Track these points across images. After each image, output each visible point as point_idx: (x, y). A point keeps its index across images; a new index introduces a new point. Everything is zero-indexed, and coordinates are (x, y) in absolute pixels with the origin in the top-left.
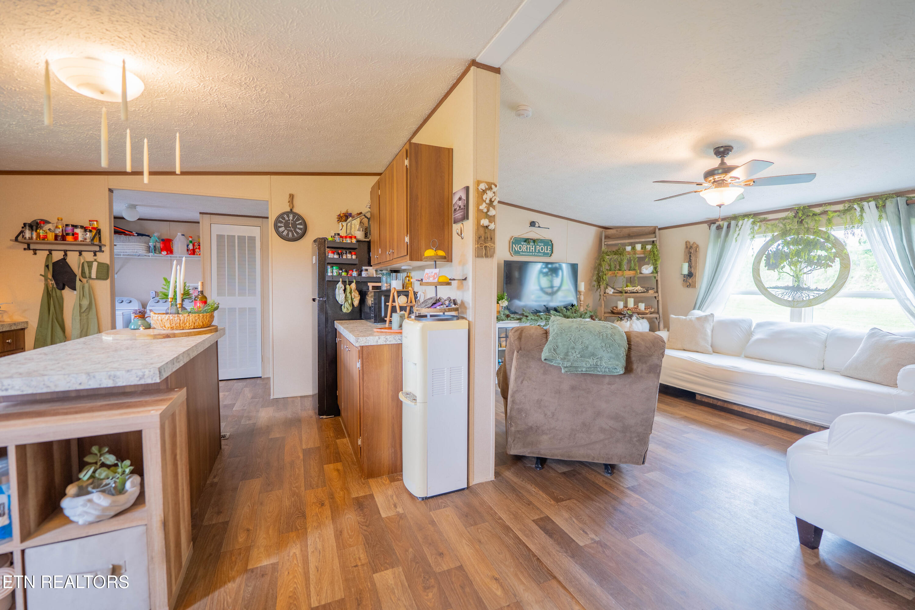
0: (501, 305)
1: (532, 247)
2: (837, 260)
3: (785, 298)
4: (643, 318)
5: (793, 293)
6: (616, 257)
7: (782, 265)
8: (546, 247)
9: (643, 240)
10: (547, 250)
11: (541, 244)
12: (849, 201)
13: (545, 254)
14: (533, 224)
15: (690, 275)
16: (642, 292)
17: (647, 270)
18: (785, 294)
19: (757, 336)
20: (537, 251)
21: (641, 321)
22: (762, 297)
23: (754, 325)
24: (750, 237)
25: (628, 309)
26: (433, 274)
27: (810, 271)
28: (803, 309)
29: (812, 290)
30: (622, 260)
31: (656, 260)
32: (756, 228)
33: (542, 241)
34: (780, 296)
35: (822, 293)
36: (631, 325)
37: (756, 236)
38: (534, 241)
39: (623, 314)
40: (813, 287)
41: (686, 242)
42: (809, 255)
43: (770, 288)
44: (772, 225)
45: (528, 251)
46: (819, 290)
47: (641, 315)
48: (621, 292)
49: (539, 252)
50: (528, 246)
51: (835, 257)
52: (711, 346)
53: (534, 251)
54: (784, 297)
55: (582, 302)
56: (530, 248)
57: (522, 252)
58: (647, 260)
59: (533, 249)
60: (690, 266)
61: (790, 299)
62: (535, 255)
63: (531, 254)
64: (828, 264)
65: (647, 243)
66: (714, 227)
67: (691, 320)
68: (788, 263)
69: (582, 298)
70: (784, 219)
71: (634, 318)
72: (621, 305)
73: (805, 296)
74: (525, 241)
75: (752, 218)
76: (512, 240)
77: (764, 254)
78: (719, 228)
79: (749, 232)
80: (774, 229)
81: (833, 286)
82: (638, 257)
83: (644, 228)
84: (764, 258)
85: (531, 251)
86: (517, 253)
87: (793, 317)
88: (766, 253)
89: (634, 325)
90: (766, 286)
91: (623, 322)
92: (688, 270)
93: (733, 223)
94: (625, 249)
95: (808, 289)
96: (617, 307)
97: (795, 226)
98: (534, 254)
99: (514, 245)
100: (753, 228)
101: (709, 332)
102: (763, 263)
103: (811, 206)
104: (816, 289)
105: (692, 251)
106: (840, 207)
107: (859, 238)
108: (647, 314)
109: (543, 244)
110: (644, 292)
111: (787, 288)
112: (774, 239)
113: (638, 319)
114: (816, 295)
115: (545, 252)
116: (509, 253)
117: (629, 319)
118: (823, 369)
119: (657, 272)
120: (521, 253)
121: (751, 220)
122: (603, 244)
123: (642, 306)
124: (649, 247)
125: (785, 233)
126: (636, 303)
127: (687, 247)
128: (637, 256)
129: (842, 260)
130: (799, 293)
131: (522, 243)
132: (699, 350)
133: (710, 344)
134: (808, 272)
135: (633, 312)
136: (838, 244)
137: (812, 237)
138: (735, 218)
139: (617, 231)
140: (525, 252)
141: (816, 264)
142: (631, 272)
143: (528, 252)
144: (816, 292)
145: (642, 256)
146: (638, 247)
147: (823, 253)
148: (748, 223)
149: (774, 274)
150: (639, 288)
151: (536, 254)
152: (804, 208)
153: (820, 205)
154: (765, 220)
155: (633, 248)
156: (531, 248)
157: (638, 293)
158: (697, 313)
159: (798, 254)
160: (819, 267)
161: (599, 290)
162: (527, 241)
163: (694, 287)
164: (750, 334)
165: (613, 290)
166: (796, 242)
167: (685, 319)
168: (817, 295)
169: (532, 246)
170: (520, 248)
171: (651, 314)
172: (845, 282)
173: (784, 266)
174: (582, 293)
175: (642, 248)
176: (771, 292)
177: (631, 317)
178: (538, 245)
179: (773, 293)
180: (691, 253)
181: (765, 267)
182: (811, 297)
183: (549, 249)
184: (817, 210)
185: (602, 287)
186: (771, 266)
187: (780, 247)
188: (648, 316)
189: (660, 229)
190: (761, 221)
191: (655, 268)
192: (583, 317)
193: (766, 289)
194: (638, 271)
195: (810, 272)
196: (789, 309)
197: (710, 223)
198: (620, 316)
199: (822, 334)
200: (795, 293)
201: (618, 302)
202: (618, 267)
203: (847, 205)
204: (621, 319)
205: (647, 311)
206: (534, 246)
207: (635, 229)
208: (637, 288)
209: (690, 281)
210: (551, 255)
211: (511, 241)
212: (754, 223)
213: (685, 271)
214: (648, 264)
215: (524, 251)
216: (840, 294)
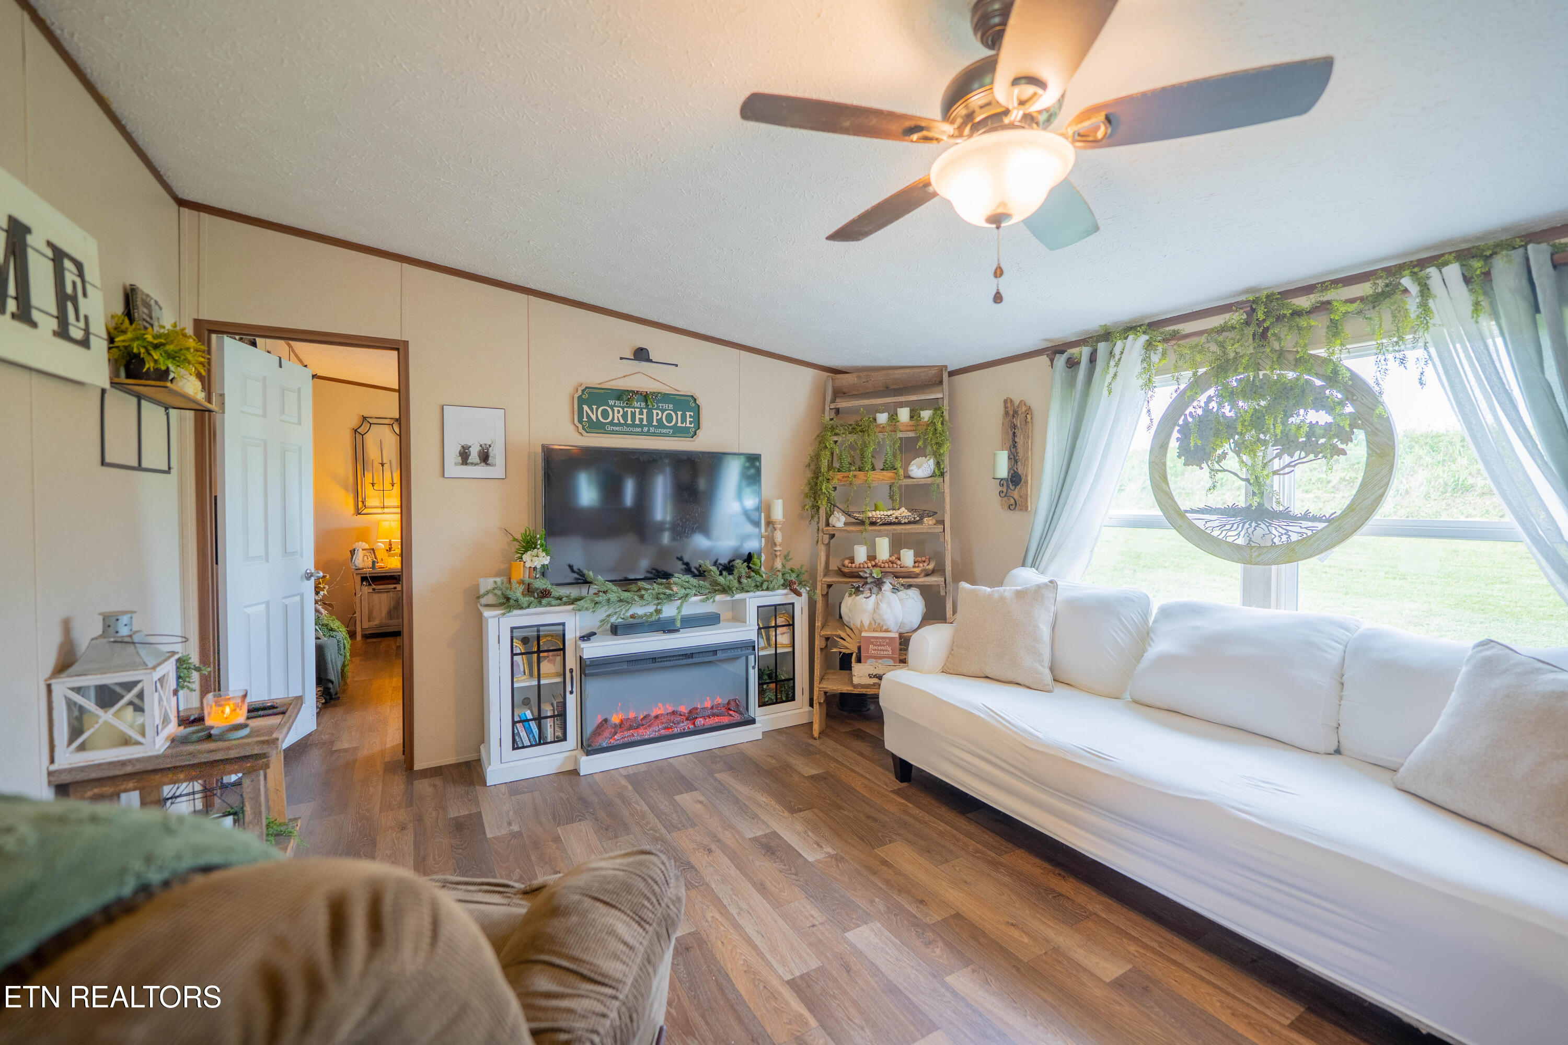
0: (528, 565)
1: (641, 413)
2: (1360, 435)
3: (1230, 539)
4: (909, 586)
5: (1247, 525)
6: (852, 438)
7: (1219, 452)
8: (679, 413)
9: (914, 398)
10: (684, 420)
11: (665, 406)
12: (1388, 271)
13: (678, 432)
14: (641, 354)
15: (1015, 479)
16: (910, 523)
17: (921, 469)
18: (1228, 527)
19: (1161, 646)
20: (655, 423)
21: (903, 594)
22: (1175, 534)
23: (1155, 611)
24: (1141, 382)
25: (875, 566)
27: (1288, 465)
28: (1274, 567)
29: (1296, 518)
30: (865, 445)
31: (939, 445)
32: (1155, 358)
33: (666, 398)
34: (1216, 533)
35: (1321, 525)
36: (877, 605)
37: (1157, 379)
38: (645, 397)
39: (861, 577)
40: (1297, 510)
41: (1005, 401)
42: (1284, 424)
43: (1193, 511)
44: (1192, 348)
45: (629, 422)
46: (1315, 519)
47: (903, 578)
48: (862, 523)
49: (660, 424)
50: (629, 410)
51: (1353, 426)
52: (1052, 669)
53: (645, 422)
54: (1226, 536)
55: (778, 548)
56: (633, 414)
57: (612, 423)
58: (920, 443)
59: (644, 417)
60: (1014, 459)
61: (1241, 541)
62: (648, 434)
63: (639, 430)
64: (1334, 447)
65: (926, 404)
66: (1061, 360)
67: (1002, 599)
68: (1232, 446)
69: (778, 537)
70: (1222, 330)
71: (887, 587)
72: (861, 554)
73: (1277, 534)
74: (619, 398)
75: (1144, 333)
76: (580, 393)
77: (1176, 424)
78: (1072, 364)
79: (1139, 368)
80: (1198, 358)
81: (1351, 508)
82: (901, 439)
83: (915, 370)
84: (1176, 434)
85: (637, 422)
86: (594, 427)
87: (1249, 588)
88: (1181, 422)
89: (883, 606)
90: (1183, 508)
91: (860, 598)
92: (1010, 469)
93: (1102, 347)
94: (875, 419)
95: (1286, 516)
96: (852, 561)
97: (1249, 347)
98: (646, 429)
99: (585, 407)
100: (1146, 359)
101: (1045, 630)
102: (1174, 445)
103: (1289, 292)
104: (1306, 517)
105: (1018, 422)
106: (1365, 289)
107: (1420, 370)
108: (916, 576)
109: (671, 406)
110: (915, 522)
111: (1231, 512)
112: (1197, 385)
113: (895, 590)
114: (1304, 531)
115: (679, 424)
116: (572, 427)
117: (875, 590)
118: (1338, 752)
119: (942, 475)
120: (610, 428)
121: (1145, 338)
122: (827, 408)
123: (908, 557)
124: (926, 415)
125: (1223, 367)
126: (896, 547)
127: (1007, 413)
128: (900, 435)
129: (1372, 435)
130: (1263, 526)
131: (611, 402)
132: (1019, 680)
133: (1047, 663)
134: (1284, 468)
135: (885, 574)
136: (1359, 391)
137: (1291, 375)
138: (1106, 335)
139: (859, 377)
140: (619, 424)
141: (1303, 447)
142: (885, 473)
143: (628, 425)
144: (1305, 524)
145: (911, 434)
146: (904, 414)
147: (1321, 417)
148: (1135, 345)
149: (1199, 475)
150: (903, 513)
151: (652, 429)
152: (1270, 297)
153: (1308, 289)
154: (1175, 336)
155: (893, 417)
156: (638, 416)
157: (899, 523)
158: (1027, 576)
159: (1257, 420)
160: (1312, 456)
161: (816, 519)
162: (626, 396)
163: (1024, 508)
164: (1144, 636)
165: (843, 519)
166: (1252, 390)
167: (990, 595)
168: (1310, 533)
169: (641, 409)
170: (605, 414)
171: (927, 575)
172: (1382, 495)
173: (1224, 455)
174: (778, 526)
175: (912, 417)
176: (1194, 521)
177: (879, 583)
178: (658, 408)
179: (1200, 524)
180: (1015, 427)
181: (1179, 457)
182: (1294, 537)
183: (688, 419)
184: (1303, 302)
185: (822, 512)
186: (1194, 455)
187: (1213, 405)
188: (921, 580)
189: (952, 374)
190: (1165, 340)
191: (938, 464)
192: (765, 586)
193: (1182, 514)
194: (901, 472)
195: (1287, 470)
196: (1236, 569)
197: (1055, 350)
198: (857, 583)
199: (1332, 648)
200: (1254, 524)
201: (856, 547)
202: (858, 463)
203: (1381, 282)
204: (858, 591)
205: (917, 570)
206: (645, 411)
207: (898, 374)
208: (897, 513)
209: (1016, 494)
210: (695, 434)
211: (576, 396)
212: (1149, 346)
213: (1003, 471)
214: (921, 453)
215: (616, 421)
216: (1366, 528)
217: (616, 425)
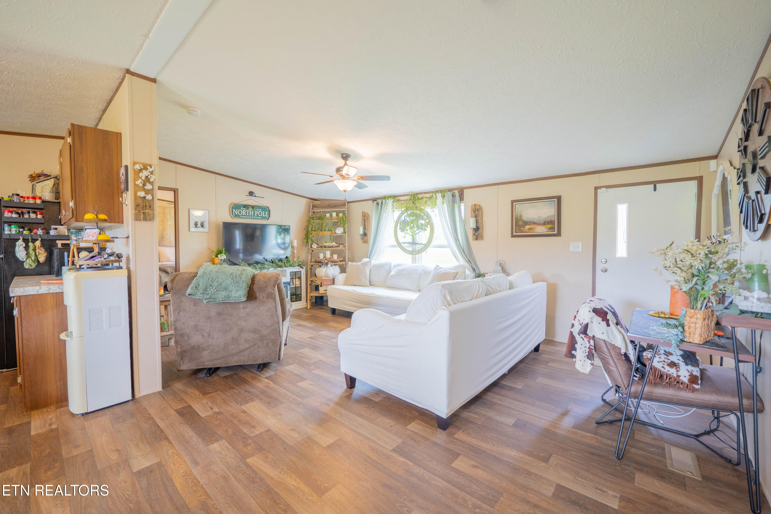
0: (220, 258)
1: (251, 212)
2: (429, 226)
4: (336, 265)
5: (412, 246)
6: (318, 221)
7: (407, 229)
8: (263, 212)
9: (337, 210)
10: (265, 214)
11: (259, 210)
12: (432, 192)
13: (263, 218)
14: (251, 194)
15: (365, 234)
16: (336, 247)
17: (339, 231)
18: (408, 247)
19: (392, 273)
20: (256, 215)
21: (334, 267)
22: (398, 248)
23: (392, 266)
24: (392, 211)
25: (326, 259)
26: (93, 233)
28: (417, 255)
30: (322, 223)
31: (344, 224)
32: (395, 205)
33: (259, 207)
34: (406, 248)
35: (423, 246)
36: (326, 270)
37: (395, 210)
38: (253, 207)
39: (322, 263)
40: (420, 242)
41: (363, 212)
42: (417, 223)
43: (402, 243)
44: (402, 204)
45: (248, 215)
46: (422, 244)
47: (334, 262)
48: (322, 247)
49: (258, 216)
50: (248, 211)
51: (428, 224)
52: (370, 282)
53: (253, 215)
54: (408, 249)
55: (295, 255)
56: (249, 212)
57: (242, 215)
58: (339, 223)
59: (252, 213)
60: (365, 228)
61: (411, 250)
62: (254, 218)
63: (250, 217)
64: (425, 228)
65: (341, 212)
66: (375, 202)
67: (358, 265)
68: (409, 227)
69: (295, 251)
70: (406, 200)
71: (329, 265)
72: (321, 256)
73: (418, 247)
74: (244, 207)
75: (392, 198)
76: (232, 205)
77: (399, 221)
78: (378, 204)
79: (391, 207)
80: (403, 206)
81: (428, 242)
82: (334, 222)
83: (338, 201)
84: (399, 224)
85: (250, 215)
86: (237, 216)
87: (414, 261)
89: (328, 270)
90: (400, 242)
91: (321, 268)
92: (363, 232)
93: (384, 200)
94: (326, 215)
95: (418, 244)
96: (319, 258)
97: (412, 205)
98: (253, 217)
99: (234, 210)
100: (393, 205)
101: (368, 272)
102: (398, 227)
103: (417, 194)
105: (366, 218)
106: (428, 195)
107: (436, 213)
108: (338, 262)
109: (261, 210)
110: (338, 247)
111: (409, 243)
112: (403, 213)
113: (331, 266)
115: (263, 216)
116: (230, 216)
117: (326, 266)
118: (419, 291)
119: (345, 233)
120: (241, 216)
121: (392, 200)
122: (311, 211)
123: (335, 257)
124: (341, 215)
125: (407, 209)
126: (332, 254)
127: (363, 216)
128: (333, 221)
129: (431, 226)
130: (414, 246)
131: (242, 208)
132: (361, 285)
133: (368, 280)
135: (329, 261)
136: (428, 217)
137: (418, 212)
138: (385, 198)
139: (321, 202)
140: (244, 215)
141: (420, 228)
142: (328, 232)
143: (248, 216)
144: (421, 245)
145: (336, 221)
146: (334, 214)
147: (423, 222)
148: (390, 201)
149: (403, 234)
150: (334, 244)
151: (255, 217)
152: (414, 194)
153: (420, 193)
154: (399, 200)
155: (331, 215)
156: (250, 213)
157: (333, 247)
158: (366, 260)
159: (413, 222)
160: (422, 230)
161: (307, 246)
162: (246, 206)
163: (367, 243)
164: (390, 271)
165: (316, 246)
166: (412, 215)
167: (356, 264)
168: (422, 248)
169: (251, 211)
170: (240, 212)
171: (341, 262)
172: (432, 239)
174: (295, 248)
175: (337, 215)
177: (327, 264)
178: (257, 210)
179: (403, 246)
180: (365, 220)
181: (400, 229)
182: (420, 248)
183: (266, 214)
184: (420, 196)
185: (309, 244)
186: (403, 230)
187: (406, 218)
188: (339, 263)
189: (348, 202)
190: (397, 201)
191: (344, 230)
192: (292, 266)
193: (400, 244)
194: (333, 232)
195: (418, 233)
196: (410, 256)
197: (374, 200)
198: (320, 264)
199: (420, 271)
201: (320, 254)
202: (320, 229)
203: (431, 194)
204: (320, 266)
205: (338, 260)
206: (253, 211)
207: (333, 202)
208: (332, 244)
209: (365, 239)
210: (268, 218)
211: (231, 206)
212: (393, 202)
213: (361, 232)
214: (339, 226)
215: (243, 214)
216: (431, 246)
217: (243, 216)
